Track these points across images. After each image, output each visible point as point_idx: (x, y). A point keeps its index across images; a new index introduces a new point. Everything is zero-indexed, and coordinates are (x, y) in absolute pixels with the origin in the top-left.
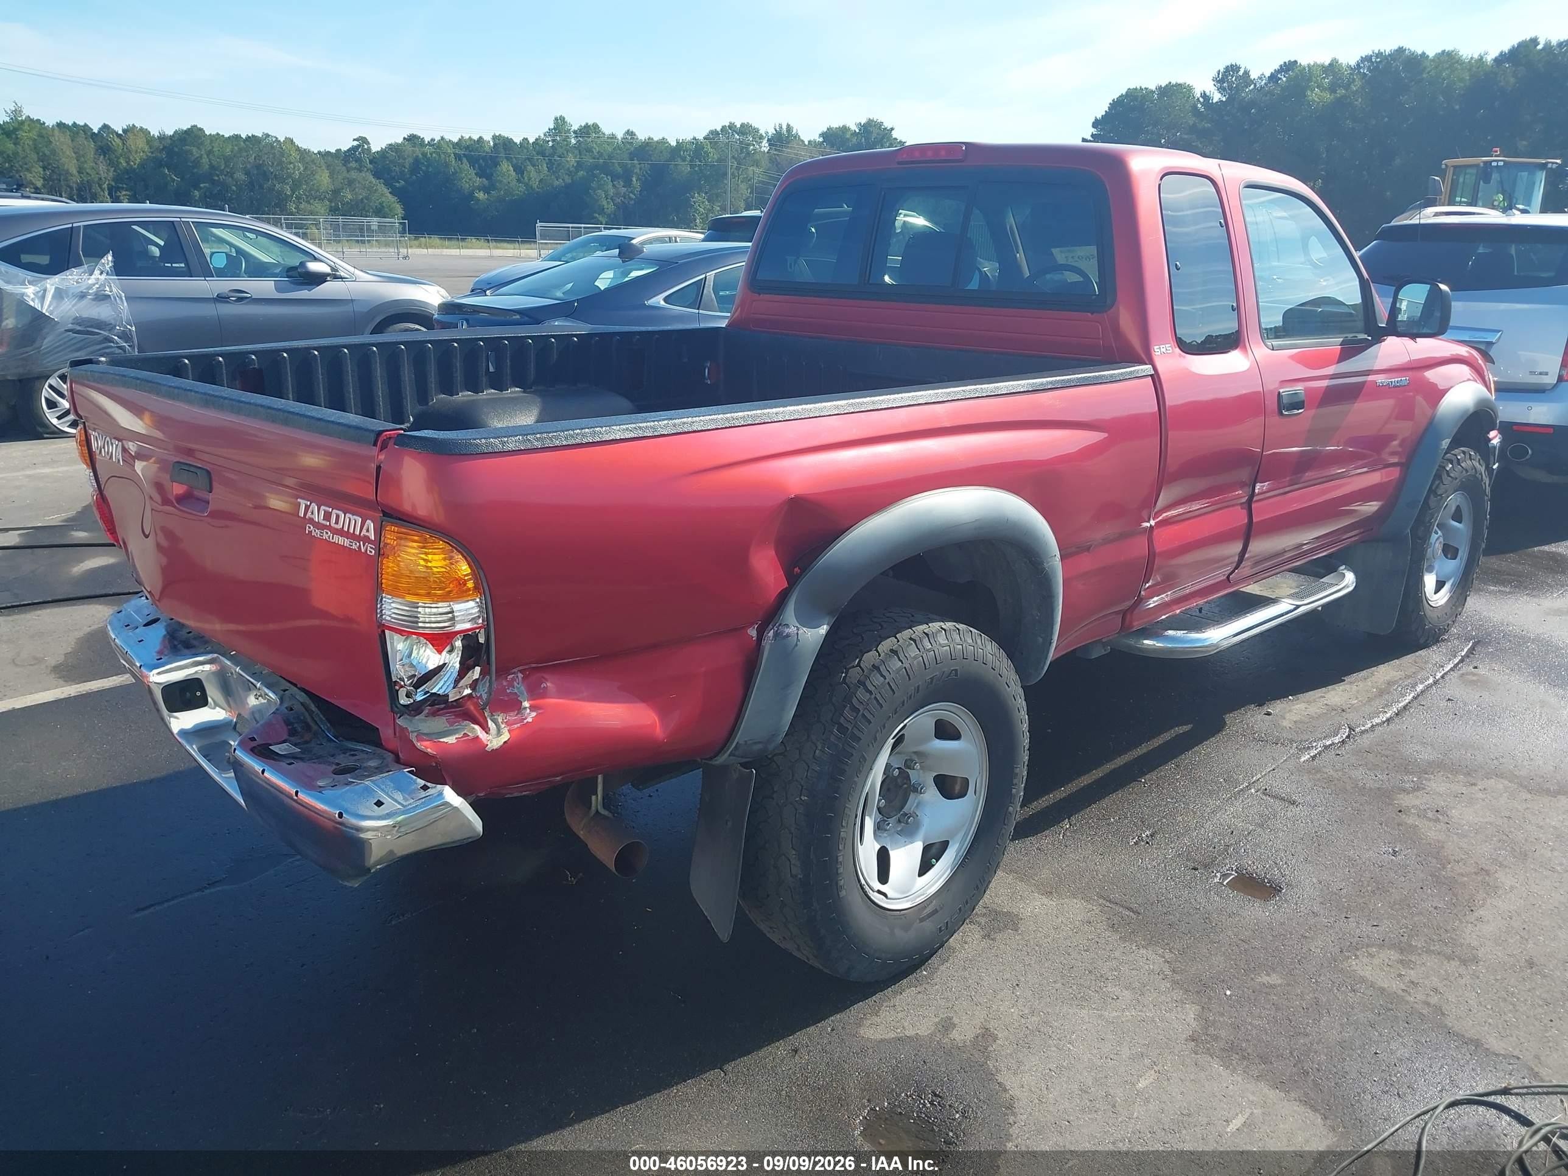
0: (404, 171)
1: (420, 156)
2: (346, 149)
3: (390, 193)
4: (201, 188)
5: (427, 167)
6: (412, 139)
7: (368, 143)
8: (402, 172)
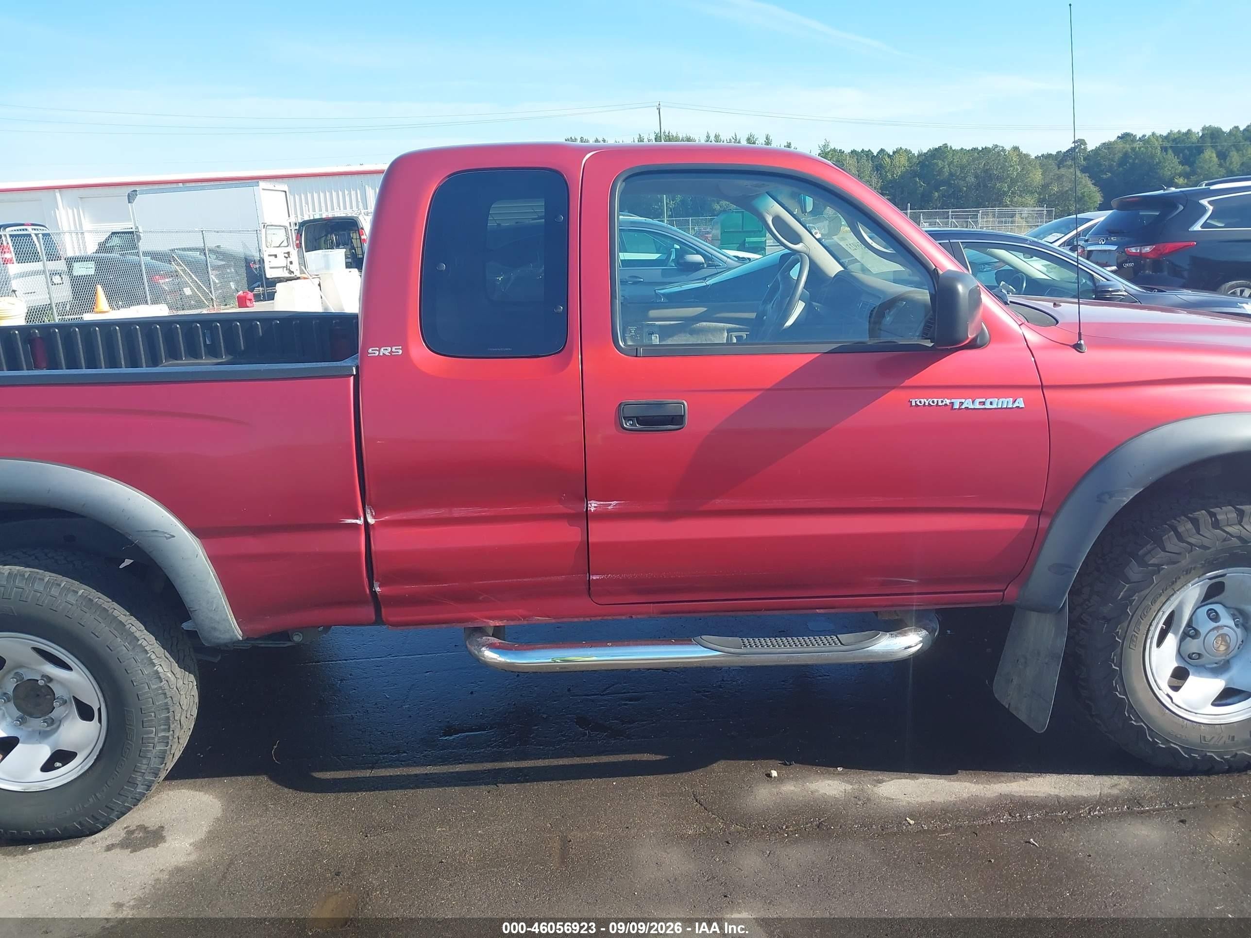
0: (1112, 165)
1: (1130, 150)
2: (1065, 151)
3: (1092, 184)
4: (941, 190)
5: (1134, 159)
6: (1126, 137)
7: (1085, 144)
8: (1111, 166)
